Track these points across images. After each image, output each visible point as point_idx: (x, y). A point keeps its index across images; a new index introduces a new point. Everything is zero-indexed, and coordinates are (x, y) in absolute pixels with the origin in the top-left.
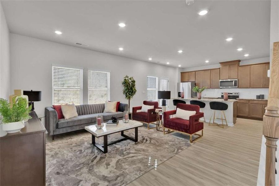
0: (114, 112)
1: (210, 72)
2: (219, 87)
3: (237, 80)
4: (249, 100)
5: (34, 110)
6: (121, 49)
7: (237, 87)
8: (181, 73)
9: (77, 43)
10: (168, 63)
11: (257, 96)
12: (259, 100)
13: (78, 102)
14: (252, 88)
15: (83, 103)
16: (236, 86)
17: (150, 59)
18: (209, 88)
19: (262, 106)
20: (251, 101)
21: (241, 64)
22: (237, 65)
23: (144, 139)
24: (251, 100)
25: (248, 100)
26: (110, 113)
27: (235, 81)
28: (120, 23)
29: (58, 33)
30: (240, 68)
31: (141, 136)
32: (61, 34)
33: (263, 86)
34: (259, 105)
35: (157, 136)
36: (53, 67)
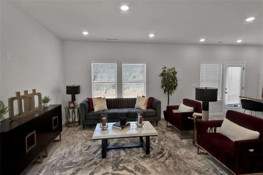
0: (144, 109)
5: (75, 101)
6: (152, 36)
9: (107, 39)
10: (239, 41)
13: (112, 95)
15: (118, 96)
17: (202, 40)
23: (161, 153)
26: (140, 109)
28: (121, 6)
29: (85, 33)
31: (161, 147)
32: (88, 34)
35: (183, 153)
36: (92, 64)
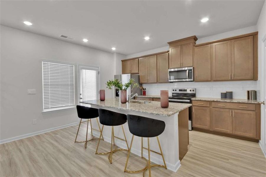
1: (156, 57)
2: (168, 81)
3: (192, 68)
4: (210, 102)
7: (192, 80)
8: (122, 61)
11: (222, 93)
12: (226, 102)
14: (215, 81)
16: (192, 78)
18: (156, 82)
19: (232, 112)
20: (213, 103)
21: (198, 42)
22: (192, 45)
24: (214, 101)
25: (208, 101)
27: (189, 70)
30: (196, 49)
33: (231, 78)
34: (227, 110)
